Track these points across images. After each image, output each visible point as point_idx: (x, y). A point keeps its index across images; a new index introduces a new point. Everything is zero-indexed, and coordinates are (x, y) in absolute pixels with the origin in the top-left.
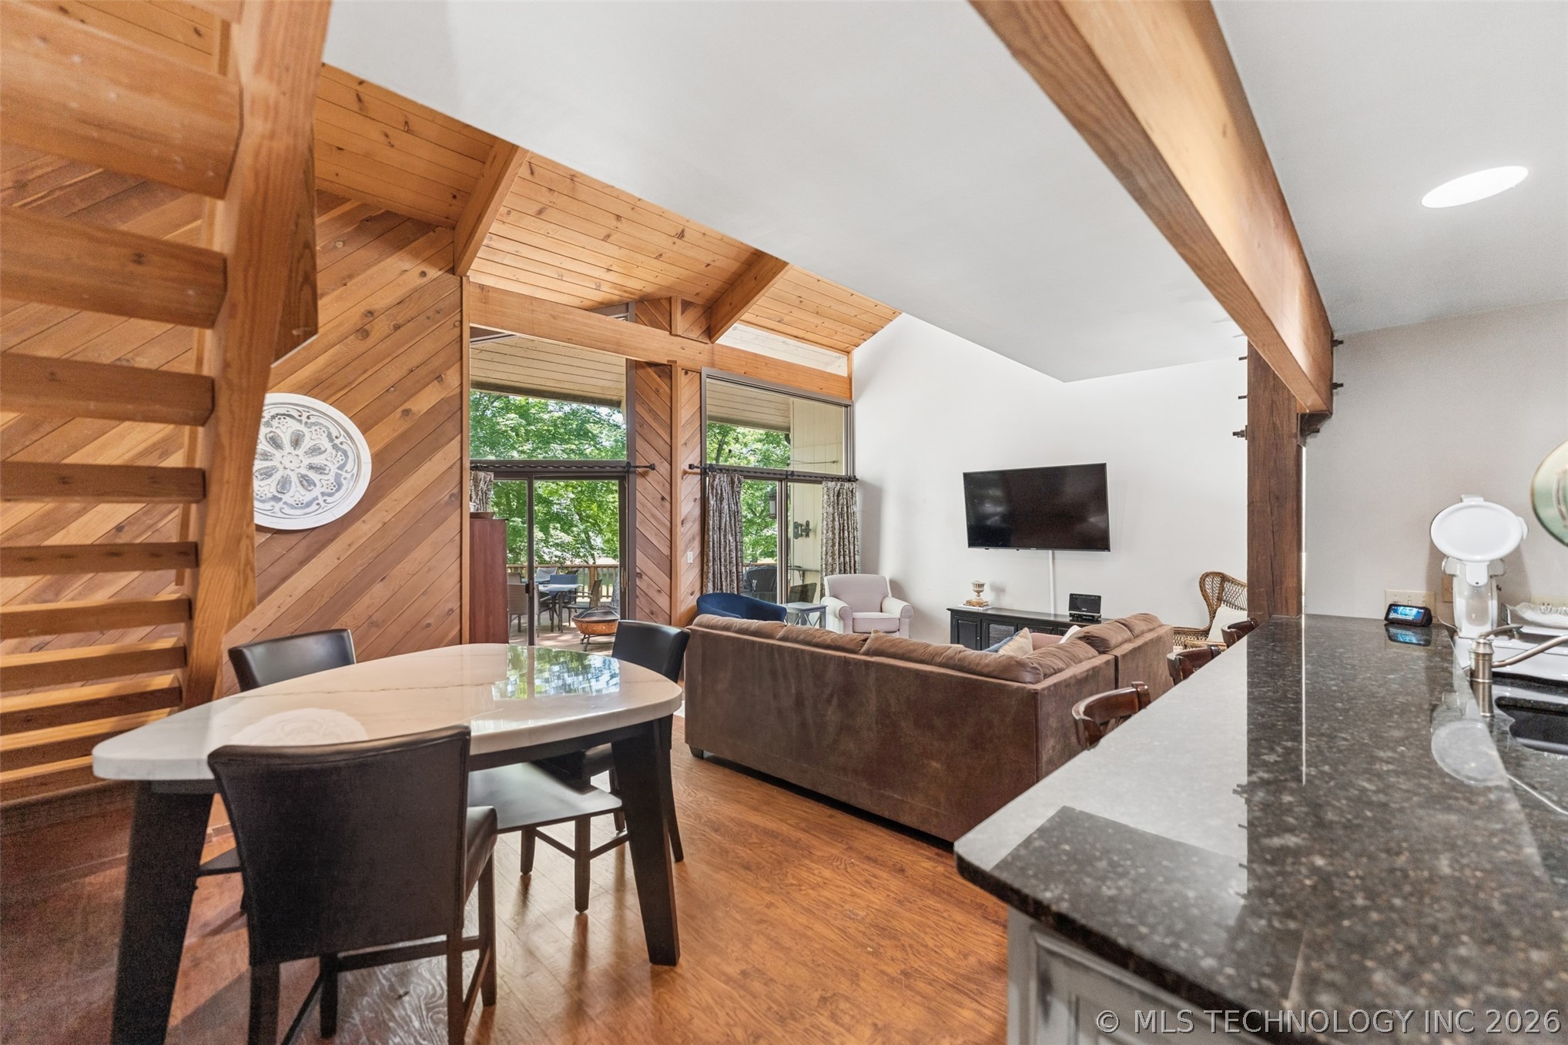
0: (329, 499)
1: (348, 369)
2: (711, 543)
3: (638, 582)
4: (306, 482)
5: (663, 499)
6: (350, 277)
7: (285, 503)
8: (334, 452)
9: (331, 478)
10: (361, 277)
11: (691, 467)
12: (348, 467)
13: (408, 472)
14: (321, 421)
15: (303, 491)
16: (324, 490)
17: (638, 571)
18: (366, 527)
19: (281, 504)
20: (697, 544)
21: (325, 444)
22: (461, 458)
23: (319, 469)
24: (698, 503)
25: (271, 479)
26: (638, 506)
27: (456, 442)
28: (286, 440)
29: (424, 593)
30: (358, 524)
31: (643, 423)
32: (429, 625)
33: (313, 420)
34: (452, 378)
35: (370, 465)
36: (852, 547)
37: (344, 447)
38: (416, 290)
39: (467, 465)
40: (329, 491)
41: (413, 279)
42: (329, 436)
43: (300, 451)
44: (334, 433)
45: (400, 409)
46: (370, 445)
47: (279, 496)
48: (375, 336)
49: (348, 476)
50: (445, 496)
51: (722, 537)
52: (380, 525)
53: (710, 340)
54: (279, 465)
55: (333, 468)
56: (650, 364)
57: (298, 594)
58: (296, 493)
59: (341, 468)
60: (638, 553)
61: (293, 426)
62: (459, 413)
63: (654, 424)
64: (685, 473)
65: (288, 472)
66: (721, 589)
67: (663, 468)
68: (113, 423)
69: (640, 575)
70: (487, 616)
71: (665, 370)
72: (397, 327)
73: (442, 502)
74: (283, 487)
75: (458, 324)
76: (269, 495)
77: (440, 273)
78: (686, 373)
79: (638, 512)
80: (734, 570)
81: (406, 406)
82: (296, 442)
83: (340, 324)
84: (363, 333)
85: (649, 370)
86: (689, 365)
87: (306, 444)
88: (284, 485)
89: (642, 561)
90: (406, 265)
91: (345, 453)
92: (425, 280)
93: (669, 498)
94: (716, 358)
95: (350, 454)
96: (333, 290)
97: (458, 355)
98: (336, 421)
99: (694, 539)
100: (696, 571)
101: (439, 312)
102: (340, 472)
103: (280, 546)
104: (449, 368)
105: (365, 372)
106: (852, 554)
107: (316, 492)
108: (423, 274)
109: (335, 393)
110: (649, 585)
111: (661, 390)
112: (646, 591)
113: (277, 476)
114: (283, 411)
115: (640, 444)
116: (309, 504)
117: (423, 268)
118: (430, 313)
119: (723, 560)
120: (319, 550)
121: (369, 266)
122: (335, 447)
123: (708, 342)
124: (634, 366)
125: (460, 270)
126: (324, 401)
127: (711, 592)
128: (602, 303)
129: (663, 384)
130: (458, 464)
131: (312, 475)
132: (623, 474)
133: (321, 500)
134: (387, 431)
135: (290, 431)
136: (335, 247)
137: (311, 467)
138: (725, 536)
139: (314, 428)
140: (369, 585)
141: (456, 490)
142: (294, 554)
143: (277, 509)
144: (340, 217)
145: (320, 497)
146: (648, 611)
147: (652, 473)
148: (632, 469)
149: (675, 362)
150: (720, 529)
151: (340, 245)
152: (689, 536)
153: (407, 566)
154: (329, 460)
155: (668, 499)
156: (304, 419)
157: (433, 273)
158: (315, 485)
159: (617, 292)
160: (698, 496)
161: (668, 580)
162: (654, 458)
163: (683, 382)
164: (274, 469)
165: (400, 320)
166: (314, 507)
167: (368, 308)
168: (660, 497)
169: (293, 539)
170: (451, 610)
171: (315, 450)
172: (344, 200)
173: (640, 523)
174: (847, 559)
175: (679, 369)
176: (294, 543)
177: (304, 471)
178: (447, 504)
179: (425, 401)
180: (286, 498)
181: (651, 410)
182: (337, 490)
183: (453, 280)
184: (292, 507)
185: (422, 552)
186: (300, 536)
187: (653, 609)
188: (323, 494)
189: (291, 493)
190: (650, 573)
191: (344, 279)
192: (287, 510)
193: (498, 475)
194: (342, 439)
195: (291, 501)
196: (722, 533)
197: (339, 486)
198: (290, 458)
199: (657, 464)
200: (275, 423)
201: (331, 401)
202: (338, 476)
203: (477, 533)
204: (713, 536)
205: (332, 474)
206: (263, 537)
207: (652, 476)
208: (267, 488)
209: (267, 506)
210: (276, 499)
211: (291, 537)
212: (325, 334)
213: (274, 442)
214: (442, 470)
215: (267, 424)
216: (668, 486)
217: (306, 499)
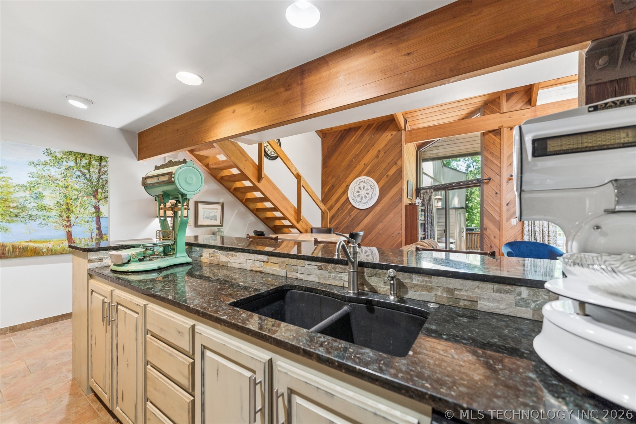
0: (370, 201)
1: (374, 167)
3: (485, 232)
4: (366, 197)
5: (496, 193)
6: (375, 143)
9: (370, 196)
10: (377, 142)
11: (512, 176)
12: (374, 193)
13: (387, 193)
14: (369, 182)
17: (485, 227)
18: (378, 208)
19: (361, 203)
21: (370, 188)
22: (402, 187)
26: (484, 197)
27: (400, 182)
28: (362, 188)
29: (392, 227)
30: (376, 207)
31: (487, 160)
32: (393, 237)
33: (367, 182)
34: (399, 162)
35: (379, 191)
37: (373, 188)
38: (390, 140)
40: (370, 199)
41: (389, 137)
43: (364, 190)
44: (371, 184)
46: (379, 186)
48: (380, 156)
49: (374, 195)
52: (381, 208)
53: (531, 105)
54: (361, 194)
55: (371, 193)
56: (490, 132)
57: (364, 225)
58: (364, 200)
59: (372, 193)
60: (485, 219)
61: (363, 184)
62: (402, 173)
63: (492, 159)
64: (508, 179)
67: (496, 178)
69: (486, 229)
70: (411, 237)
71: (497, 132)
74: (362, 199)
75: (401, 145)
77: (397, 132)
78: (511, 129)
79: (485, 200)
81: (387, 174)
82: (364, 188)
83: (373, 156)
84: (377, 157)
85: (490, 134)
86: (512, 124)
87: (366, 188)
89: (486, 222)
90: (387, 134)
91: (373, 189)
92: (392, 136)
93: (499, 193)
94: (538, 113)
96: (371, 148)
97: (402, 155)
98: (372, 181)
100: (519, 229)
101: (396, 144)
103: (361, 213)
104: (399, 160)
105: (378, 167)
107: (368, 199)
108: (392, 134)
109: (371, 174)
110: (490, 234)
111: (496, 142)
112: (489, 236)
113: (360, 196)
114: (361, 181)
115: (486, 170)
116: (366, 203)
118: (393, 145)
120: (368, 214)
122: (371, 188)
123: (530, 107)
124: (484, 135)
125: (400, 129)
126: (369, 177)
127: (528, 240)
128: (469, 113)
129: (496, 139)
130: (401, 189)
131: (367, 195)
132: (478, 183)
134: (383, 182)
136: (372, 137)
137: (366, 194)
139: (367, 184)
140: (379, 224)
141: (400, 197)
142: (364, 215)
144: (372, 130)
145: (368, 201)
146: (489, 246)
147: (491, 182)
148: (483, 181)
149: (502, 126)
151: (373, 136)
152: (512, 211)
153: (387, 219)
154: (370, 191)
156: (365, 182)
157: (394, 133)
161: (499, 232)
162: (492, 175)
163: (504, 134)
165: (386, 150)
166: (367, 203)
167: (379, 150)
168: (495, 192)
170: (399, 233)
171: (367, 189)
172: (373, 124)
173: (486, 205)
175: (504, 129)
176: (363, 212)
177: (365, 195)
178: (398, 201)
179: (392, 171)
180: (362, 201)
181: (491, 153)
182: (372, 199)
183: (400, 133)
184: (363, 203)
185: (391, 215)
186: (365, 210)
187: (491, 245)
190: (490, 228)
191: (373, 144)
192: (362, 204)
194: (373, 186)
197: (372, 197)
198: (363, 192)
199: (493, 177)
201: (371, 176)
202: (372, 195)
203: (408, 210)
205: (371, 195)
206: (358, 211)
207: (491, 184)
208: (359, 199)
209: (359, 203)
210: (360, 202)
211: (363, 210)
212: (370, 160)
213: (360, 188)
214: (398, 190)
215: (359, 184)
216: (499, 187)
217: (366, 201)
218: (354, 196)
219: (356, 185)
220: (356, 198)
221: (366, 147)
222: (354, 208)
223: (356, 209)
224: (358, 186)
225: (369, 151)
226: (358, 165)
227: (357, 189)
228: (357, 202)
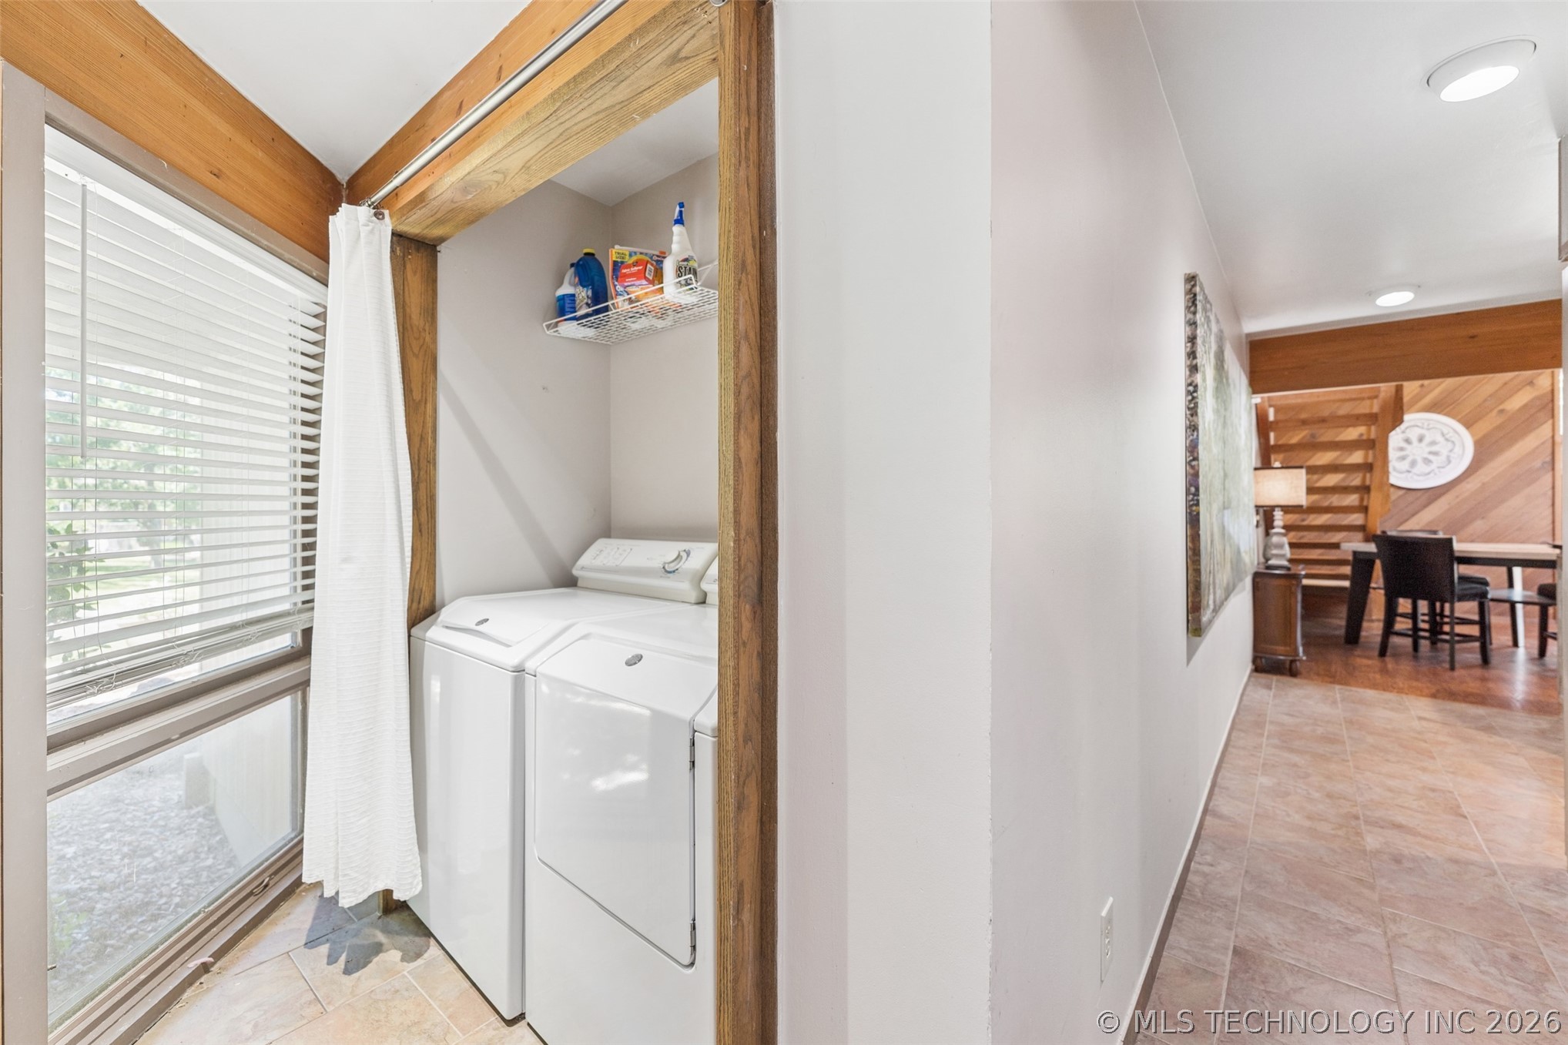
0: (1442, 470)
1: (1455, 393)
4: (1427, 461)
7: (1415, 473)
8: (1446, 442)
9: (1443, 457)
12: (1455, 451)
14: (1438, 426)
15: (1425, 466)
16: (1439, 465)
18: (1470, 486)
19: (1411, 474)
21: (1439, 438)
22: (1554, 436)
23: (1436, 454)
25: (1405, 461)
28: (1414, 440)
30: (1464, 484)
33: (1432, 426)
34: (1543, 382)
35: (1473, 448)
37: (1453, 439)
40: (1443, 465)
42: (1443, 433)
43: (1424, 444)
44: (1445, 431)
45: (1497, 410)
46: (1473, 435)
47: (1411, 470)
49: (1456, 455)
52: (1483, 484)
55: (1445, 452)
57: (1422, 524)
58: (1421, 467)
59: (1451, 451)
61: (1420, 431)
62: (1551, 403)
65: (1416, 456)
68: (1343, 429)
73: (1536, 468)
74: (1413, 465)
76: (1402, 469)
81: (1501, 407)
82: (1421, 439)
87: (1427, 440)
88: (1413, 463)
91: (1453, 442)
95: (1457, 442)
98: (1448, 424)
102: (1450, 454)
103: (1411, 497)
104: (1540, 376)
107: (1433, 466)
109: (1447, 408)
114: (1414, 423)
116: (1429, 473)
120: (1435, 500)
122: (1446, 439)
126: (1440, 414)
131: (1431, 457)
133: (1437, 471)
134: (1485, 426)
135: (1418, 434)
137: (1431, 453)
139: (1432, 430)
142: (1419, 502)
145: (1437, 469)
153: (1502, 510)
154: (1443, 447)
156: (1425, 426)
158: (1433, 462)
166: (1432, 475)
169: (1419, 494)
171: (1433, 443)
177: (1426, 455)
179: (1519, 401)
180: (1415, 471)
182: (1449, 465)
184: (1418, 475)
185: (1515, 502)
186: (1425, 492)
188: (1439, 467)
189: (1418, 467)
192: (1415, 477)
194: (1451, 434)
195: (1418, 472)
197: (1449, 461)
198: (1417, 448)
200: (1408, 431)
201: (1444, 413)
202: (1448, 456)
205: (1444, 455)
206: (1401, 492)
210: (1409, 472)
213: (1408, 441)
215: (1403, 432)
217: (1427, 470)
220: (1395, 463)
224: (1401, 435)
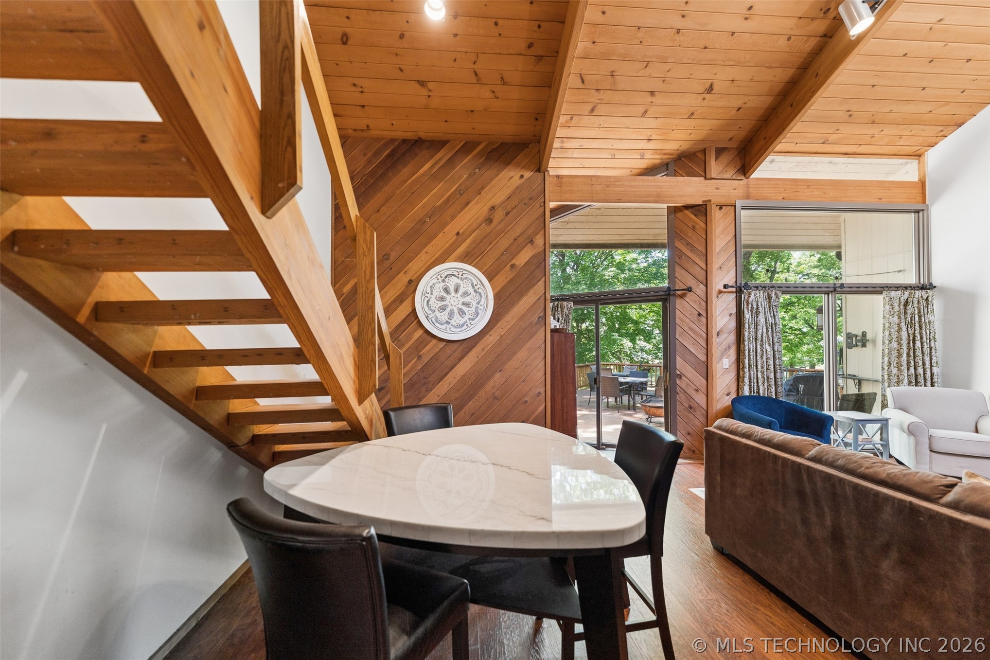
0: (473, 322)
1: (481, 244)
2: (747, 352)
3: (678, 382)
4: (462, 312)
5: (699, 315)
6: (483, 188)
7: (452, 325)
8: (475, 294)
9: (473, 309)
10: (488, 187)
11: (725, 286)
12: (482, 303)
13: (513, 303)
14: (469, 276)
15: (460, 318)
16: (470, 317)
17: (678, 372)
18: (492, 339)
19: (450, 326)
20: (733, 352)
21: (471, 290)
22: (545, 292)
23: (468, 305)
24: (734, 318)
25: (445, 312)
26: (678, 321)
27: (541, 283)
28: (452, 289)
29: (523, 381)
30: (487, 336)
31: (681, 255)
32: (526, 402)
33: (464, 276)
34: (539, 240)
35: (493, 300)
36: (927, 359)
37: (480, 290)
38: (517, 188)
39: (548, 297)
40: (472, 317)
41: (516, 181)
42: (472, 284)
43: (459, 295)
44: (475, 283)
45: (509, 264)
46: (493, 289)
47: (449, 321)
48: (495, 221)
49: (482, 308)
50: (535, 318)
51: (759, 347)
52: (499, 337)
53: (745, 176)
54: (449, 303)
55: (474, 303)
56: (687, 207)
57: (458, 378)
58: (457, 319)
59: (478, 303)
60: (678, 359)
61: (455, 280)
62: (544, 262)
63: (690, 255)
64: (720, 292)
65: (453, 307)
66: (758, 392)
67: (700, 289)
69: (680, 376)
70: (562, 400)
71: (701, 210)
72: (507, 214)
73: (534, 322)
74: (451, 316)
75: (542, 204)
76: (445, 321)
77: (532, 173)
78: (721, 208)
79: (677, 326)
80: (772, 376)
81: (513, 262)
82: (457, 290)
83: (478, 218)
84: (489, 220)
85: (687, 212)
86: (723, 201)
87: (461, 291)
88: (451, 314)
89: (681, 365)
90: (512, 174)
91: (480, 294)
92: (523, 180)
93: (706, 314)
94: (751, 190)
95: (483, 295)
96: (474, 199)
97: (542, 225)
98: (476, 276)
99: (729, 347)
100: (732, 375)
101: (531, 199)
102: (478, 306)
103: (450, 349)
104: (537, 234)
105: (490, 244)
106: (928, 365)
107: (466, 318)
108: (522, 176)
109: (475, 260)
110: (688, 385)
111: (698, 227)
112: (685, 389)
113: (448, 310)
114: (450, 273)
115: (679, 273)
116: (462, 326)
117: (521, 173)
118: (526, 201)
119: (759, 367)
120: (468, 352)
121: (492, 180)
122: (475, 291)
123: (743, 178)
124: (674, 211)
125: (542, 169)
126: (470, 265)
127: (748, 394)
128: (646, 169)
129: (698, 221)
130: (543, 297)
131: (464, 308)
132: (666, 297)
133: (468, 323)
134: (502, 279)
135: (454, 283)
136: (475, 173)
137: (464, 304)
138: (762, 346)
139: (465, 281)
140: (494, 374)
141: (542, 314)
142: (456, 354)
143: (448, 329)
144: (475, 156)
145: (468, 321)
146: (687, 405)
147: (689, 294)
148: (672, 293)
149: (710, 201)
150: (756, 339)
151: (477, 170)
152: (725, 345)
153: (513, 363)
154: (472, 299)
155: (704, 314)
156: (460, 276)
157: (528, 174)
158: (466, 314)
159: (658, 157)
160: (734, 311)
161: (705, 382)
162: (691, 282)
163: (717, 215)
164: (446, 306)
165: (509, 208)
166: (465, 327)
167: (492, 205)
168: (697, 313)
169: (456, 345)
170: (539, 393)
171: (466, 294)
172: (480, 143)
173: (680, 335)
174: (920, 370)
175: (714, 206)
176: (456, 347)
177: (460, 306)
178: (537, 323)
179: (523, 257)
180: (452, 322)
181: (688, 244)
182: (477, 317)
183: (539, 175)
184: (455, 327)
185: (522, 354)
186: (459, 344)
187: (691, 404)
188: (469, 319)
189: (454, 319)
190: (689, 375)
191: (479, 190)
192: (453, 329)
193: (576, 303)
194: (478, 286)
195: (454, 324)
196: (759, 343)
197: (478, 314)
198: (454, 299)
199: (693, 287)
200: (447, 280)
201: (473, 264)
202: (477, 308)
203: (556, 343)
204: (748, 345)
205: (474, 307)
206: (442, 344)
207: (690, 297)
208: (443, 316)
209: (444, 327)
210: (448, 323)
211: (454, 344)
212: (470, 225)
213: (446, 290)
214: (534, 301)
215: (443, 281)
216: (704, 304)
217: (461, 322)
218: (430, 308)
219: (435, 281)
220: (437, 313)
221: (460, 192)
222: (429, 338)
223: (434, 341)
224: (442, 284)
225: (468, 204)
226: (441, 235)
227: (438, 291)
228: (437, 324)
